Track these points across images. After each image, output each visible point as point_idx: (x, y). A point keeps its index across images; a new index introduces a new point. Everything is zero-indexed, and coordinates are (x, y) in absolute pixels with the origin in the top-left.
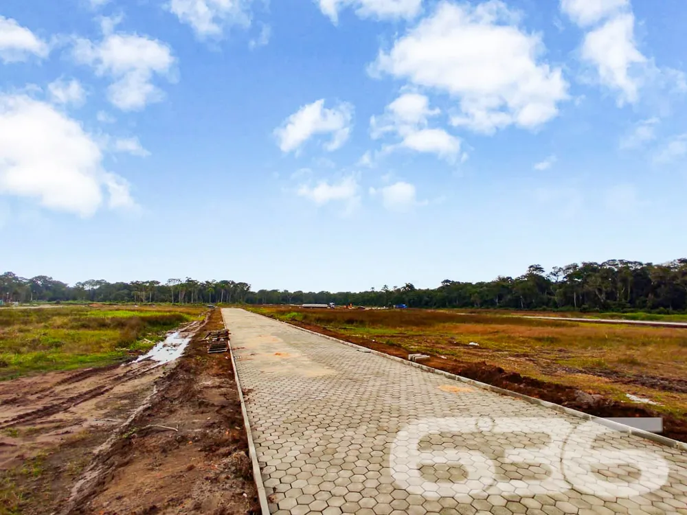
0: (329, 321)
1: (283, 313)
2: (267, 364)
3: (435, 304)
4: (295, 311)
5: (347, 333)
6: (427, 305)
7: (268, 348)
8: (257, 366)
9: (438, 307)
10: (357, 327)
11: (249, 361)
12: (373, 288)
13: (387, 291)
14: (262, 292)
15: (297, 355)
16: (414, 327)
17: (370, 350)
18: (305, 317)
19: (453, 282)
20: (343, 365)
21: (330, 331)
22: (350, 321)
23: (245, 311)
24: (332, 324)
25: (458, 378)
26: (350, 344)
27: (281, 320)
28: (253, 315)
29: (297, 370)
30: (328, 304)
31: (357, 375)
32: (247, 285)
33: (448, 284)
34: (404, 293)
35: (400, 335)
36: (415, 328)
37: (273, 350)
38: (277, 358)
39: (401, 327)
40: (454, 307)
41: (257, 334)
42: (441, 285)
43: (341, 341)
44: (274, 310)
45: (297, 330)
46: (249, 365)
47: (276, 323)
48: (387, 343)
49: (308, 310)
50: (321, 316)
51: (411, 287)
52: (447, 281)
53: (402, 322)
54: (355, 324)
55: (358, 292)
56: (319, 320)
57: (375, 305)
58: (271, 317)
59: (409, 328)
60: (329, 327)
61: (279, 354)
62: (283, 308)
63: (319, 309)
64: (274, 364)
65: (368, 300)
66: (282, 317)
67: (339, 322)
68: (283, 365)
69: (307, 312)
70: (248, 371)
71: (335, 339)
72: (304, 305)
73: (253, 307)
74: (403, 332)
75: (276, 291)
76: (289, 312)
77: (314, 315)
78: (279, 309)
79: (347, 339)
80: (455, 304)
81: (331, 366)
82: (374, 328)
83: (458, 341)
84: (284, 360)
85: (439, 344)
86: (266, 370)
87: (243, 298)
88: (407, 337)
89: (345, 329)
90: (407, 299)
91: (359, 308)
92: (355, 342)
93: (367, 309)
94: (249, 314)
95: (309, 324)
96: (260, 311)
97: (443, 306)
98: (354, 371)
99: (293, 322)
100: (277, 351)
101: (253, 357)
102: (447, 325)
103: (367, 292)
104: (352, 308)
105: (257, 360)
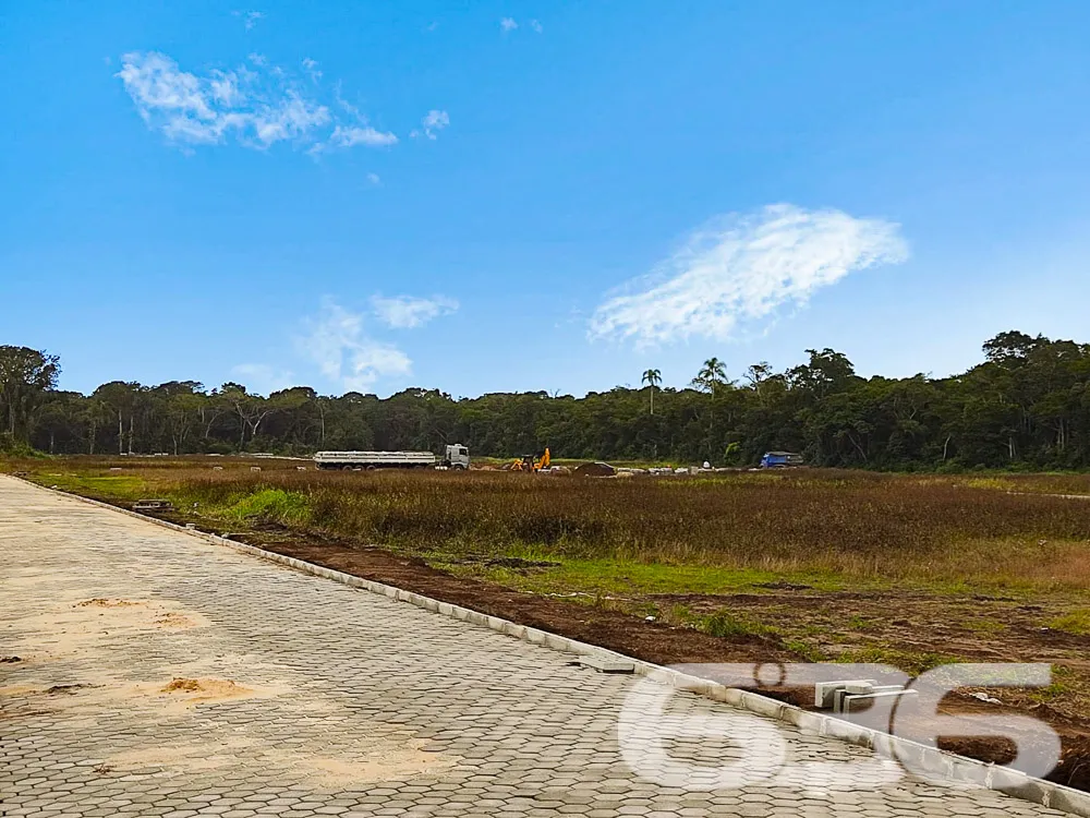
0: (438, 528)
1: (218, 493)
2: (131, 733)
3: (952, 453)
4: (276, 485)
5: (524, 585)
6: (913, 454)
7: (141, 657)
8: (82, 744)
9: (968, 465)
10: (571, 554)
11: (45, 721)
12: (652, 375)
13: (720, 388)
14: (115, 393)
15: (281, 687)
16: (843, 559)
17: (626, 661)
18: (325, 512)
19: (1041, 341)
20: (499, 733)
21: (444, 573)
22: (541, 531)
23: (31, 487)
24: (450, 543)
25: (1054, 795)
26: (536, 634)
27: (206, 528)
28: (71, 503)
29: (275, 757)
30: (438, 450)
31: (566, 779)
32: (37, 356)
33: (1018, 353)
34: (799, 398)
35: (780, 593)
36: (853, 563)
37: (167, 668)
38: (180, 706)
39: (785, 555)
40: (1040, 464)
41: (83, 593)
42: (982, 358)
43: (495, 621)
44: (175, 479)
45: (284, 574)
46: (40, 741)
47: (184, 541)
48: (717, 625)
49: (337, 478)
50: (403, 505)
51: (832, 366)
52: (1013, 339)
53: (789, 533)
54: (561, 543)
55: (580, 395)
56: (393, 525)
57: (664, 455)
58: (161, 512)
59: (823, 562)
60: (438, 558)
61: (193, 686)
62: (217, 473)
63: (397, 476)
64: (171, 731)
65: (630, 435)
66: (212, 513)
67: (487, 531)
68: (207, 736)
69: (338, 489)
70: (34, 767)
71: (463, 612)
72: (321, 457)
73: (73, 467)
74: (794, 580)
75: (186, 387)
76: (250, 487)
77: (373, 501)
78: (200, 475)
79: (527, 613)
80: (1047, 449)
81: (442, 740)
82: (652, 561)
83: (1057, 623)
84: (215, 712)
85: (966, 634)
86: (124, 760)
87: (21, 423)
88: (812, 604)
89: (516, 563)
90: (813, 428)
91: (584, 468)
92: (562, 622)
93: (624, 472)
94: (47, 499)
95: (344, 546)
96: (102, 487)
97: (993, 459)
98: (552, 756)
99: (267, 534)
100: (184, 671)
101: (62, 701)
102: (1005, 546)
103: (623, 392)
104: (548, 466)
105: (78, 714)
